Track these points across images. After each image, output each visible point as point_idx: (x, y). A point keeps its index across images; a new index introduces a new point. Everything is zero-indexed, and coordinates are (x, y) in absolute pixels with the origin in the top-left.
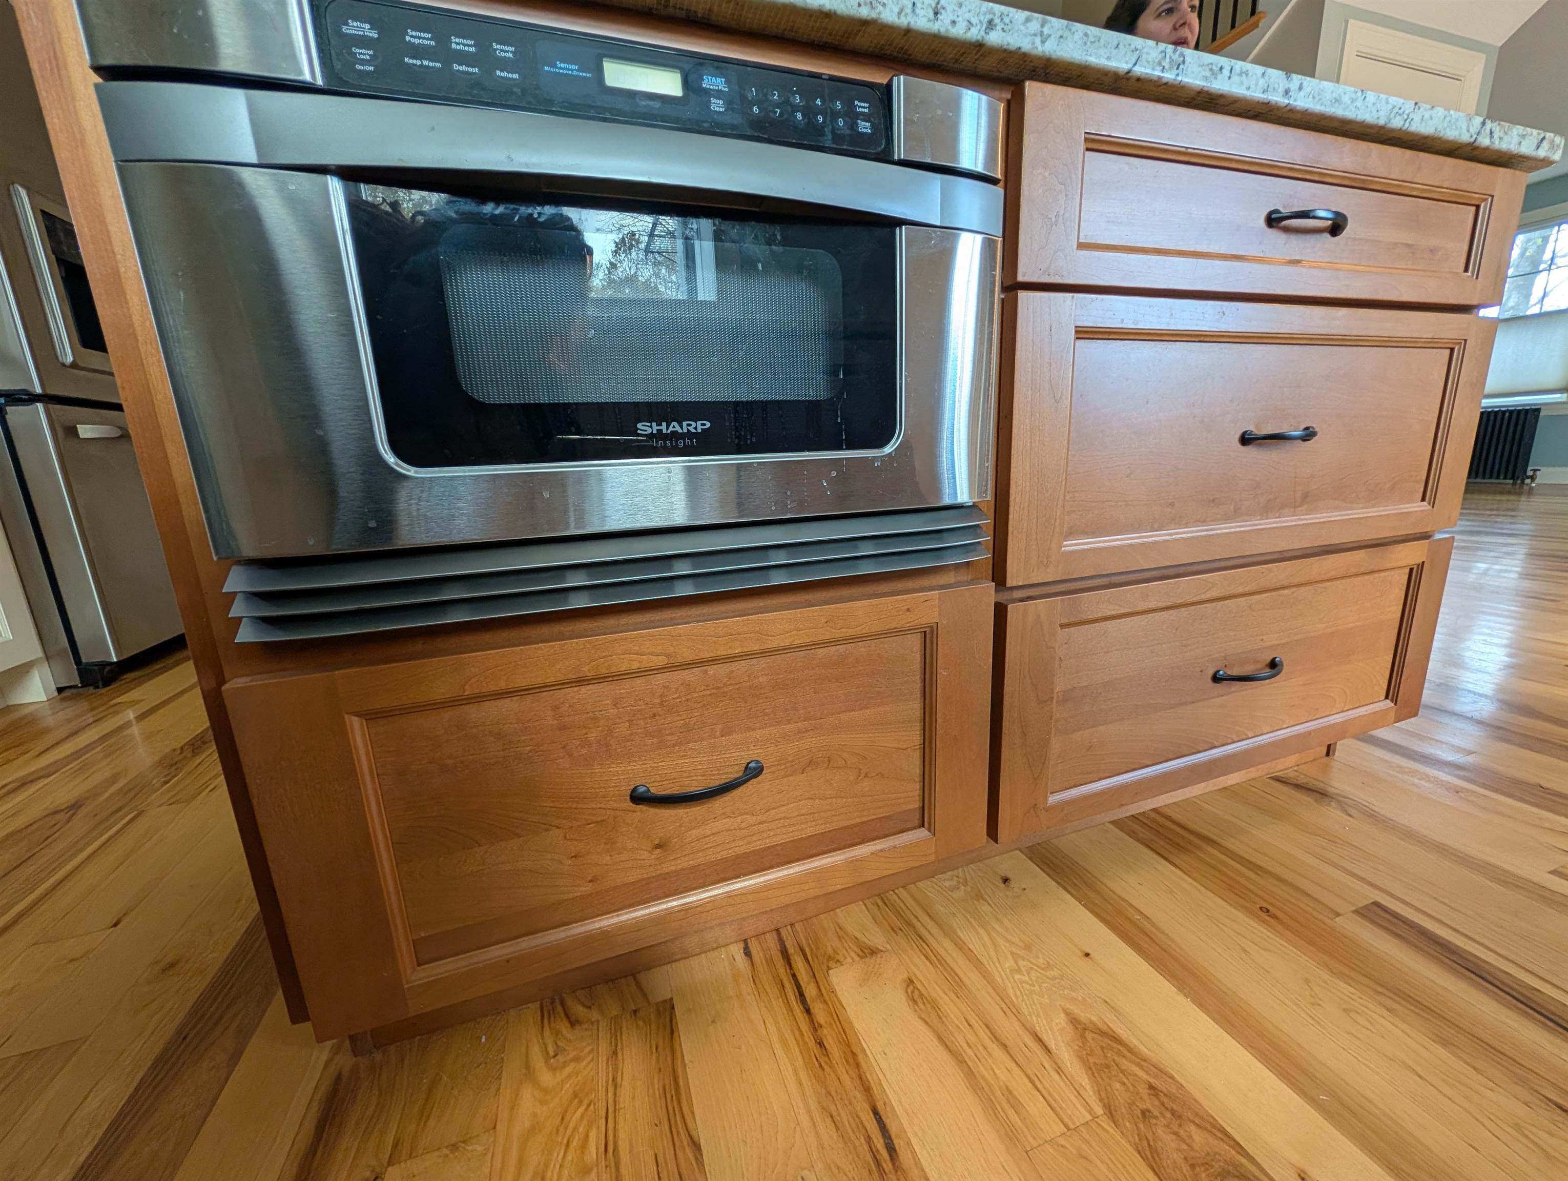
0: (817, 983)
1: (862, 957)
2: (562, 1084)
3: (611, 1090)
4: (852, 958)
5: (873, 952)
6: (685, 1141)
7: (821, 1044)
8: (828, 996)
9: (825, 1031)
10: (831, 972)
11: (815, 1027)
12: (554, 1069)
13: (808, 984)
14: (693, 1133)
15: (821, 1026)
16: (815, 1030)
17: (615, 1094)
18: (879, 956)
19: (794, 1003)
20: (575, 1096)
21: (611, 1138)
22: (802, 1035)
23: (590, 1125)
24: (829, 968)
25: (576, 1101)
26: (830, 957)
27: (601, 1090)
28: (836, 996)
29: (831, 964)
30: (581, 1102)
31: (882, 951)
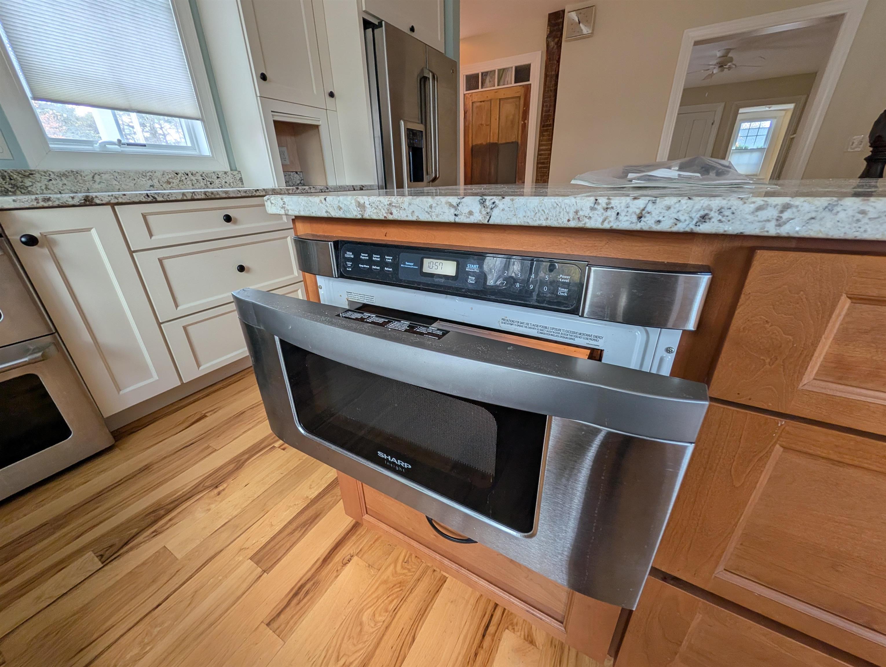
0: (497, 629)
1: (525, 639)
2: (401, 574)
3: (409, 591)
4: (521, 634)
5: (532, 642)
6: (412, 634)
7: (476, 655)
8: (496, 639)
9: (482, 652)
10: (507, 630)
11: (480, 646)
12: (403, 567)
13: (494, 625)
14: (416, 634)
15: (482, 648)
16: (479, 647)
17: (409, 595)
18: (533, 647)
19: (482, 627)
20: (400, 583)
21: (398, 608)
22: (473, 643)
23: (397, 597)
24: (507, 628)
25: (399, 585)
26: (512, 623)
27: (407, 589)
28: (499, 643)
29: (510, 627)
30: (400, 587)
31: (536, 646)
